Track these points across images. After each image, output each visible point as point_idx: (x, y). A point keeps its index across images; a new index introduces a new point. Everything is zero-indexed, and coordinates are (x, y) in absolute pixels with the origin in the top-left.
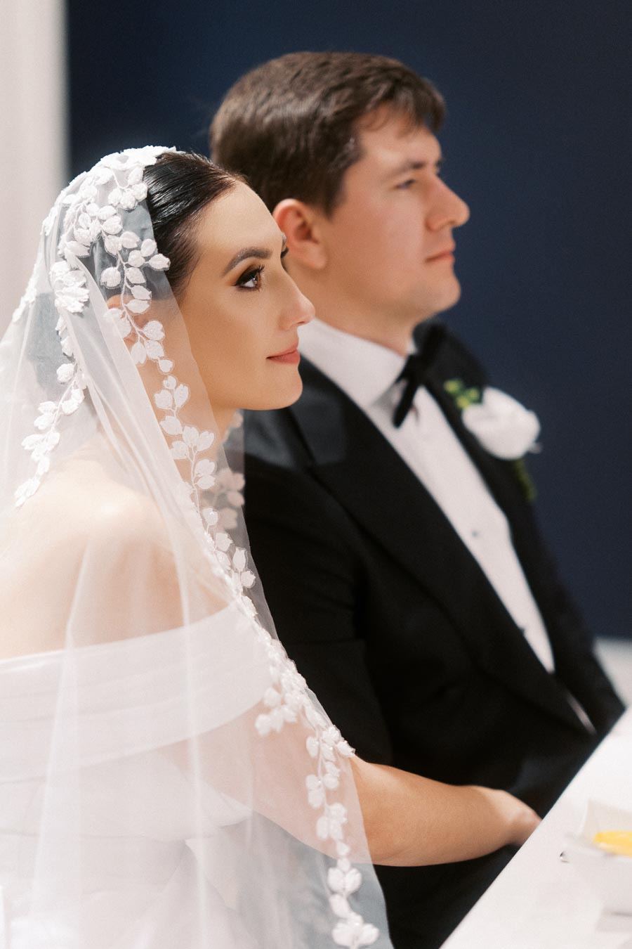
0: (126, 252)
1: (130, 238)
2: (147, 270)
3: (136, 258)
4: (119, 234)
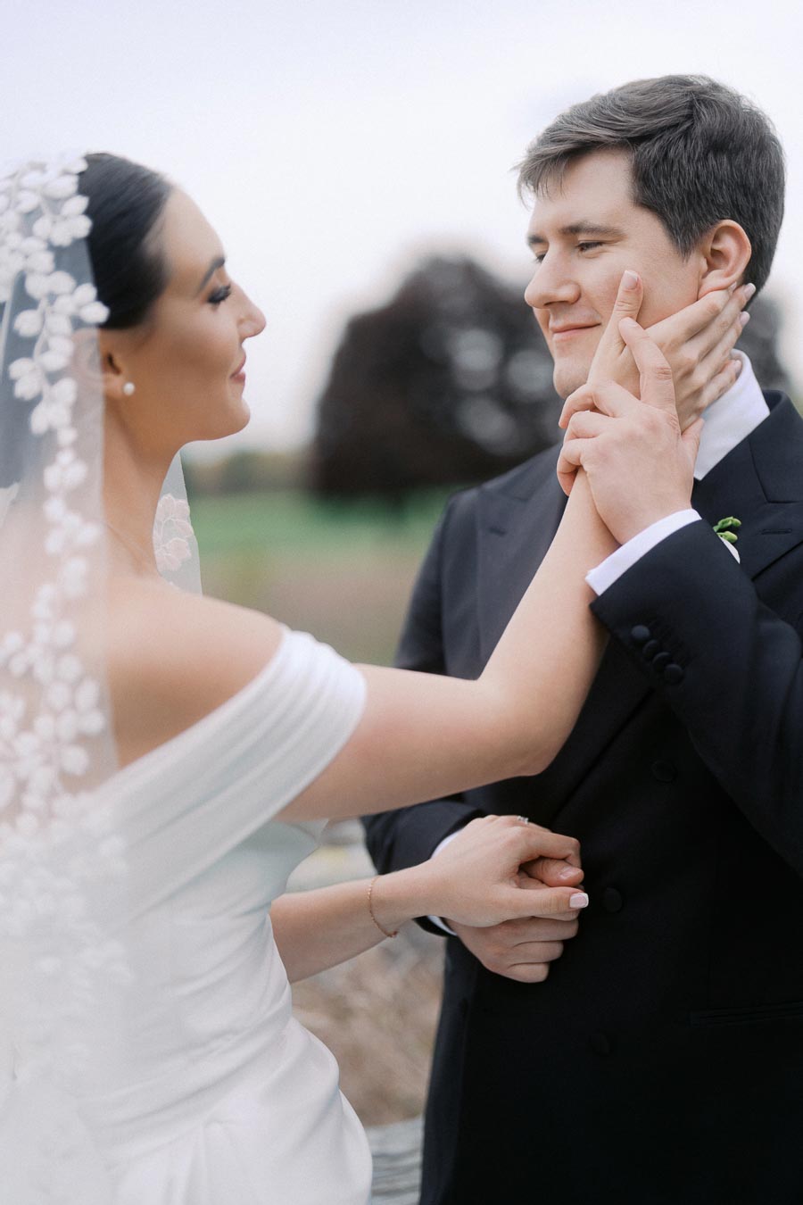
4: (49, 274)
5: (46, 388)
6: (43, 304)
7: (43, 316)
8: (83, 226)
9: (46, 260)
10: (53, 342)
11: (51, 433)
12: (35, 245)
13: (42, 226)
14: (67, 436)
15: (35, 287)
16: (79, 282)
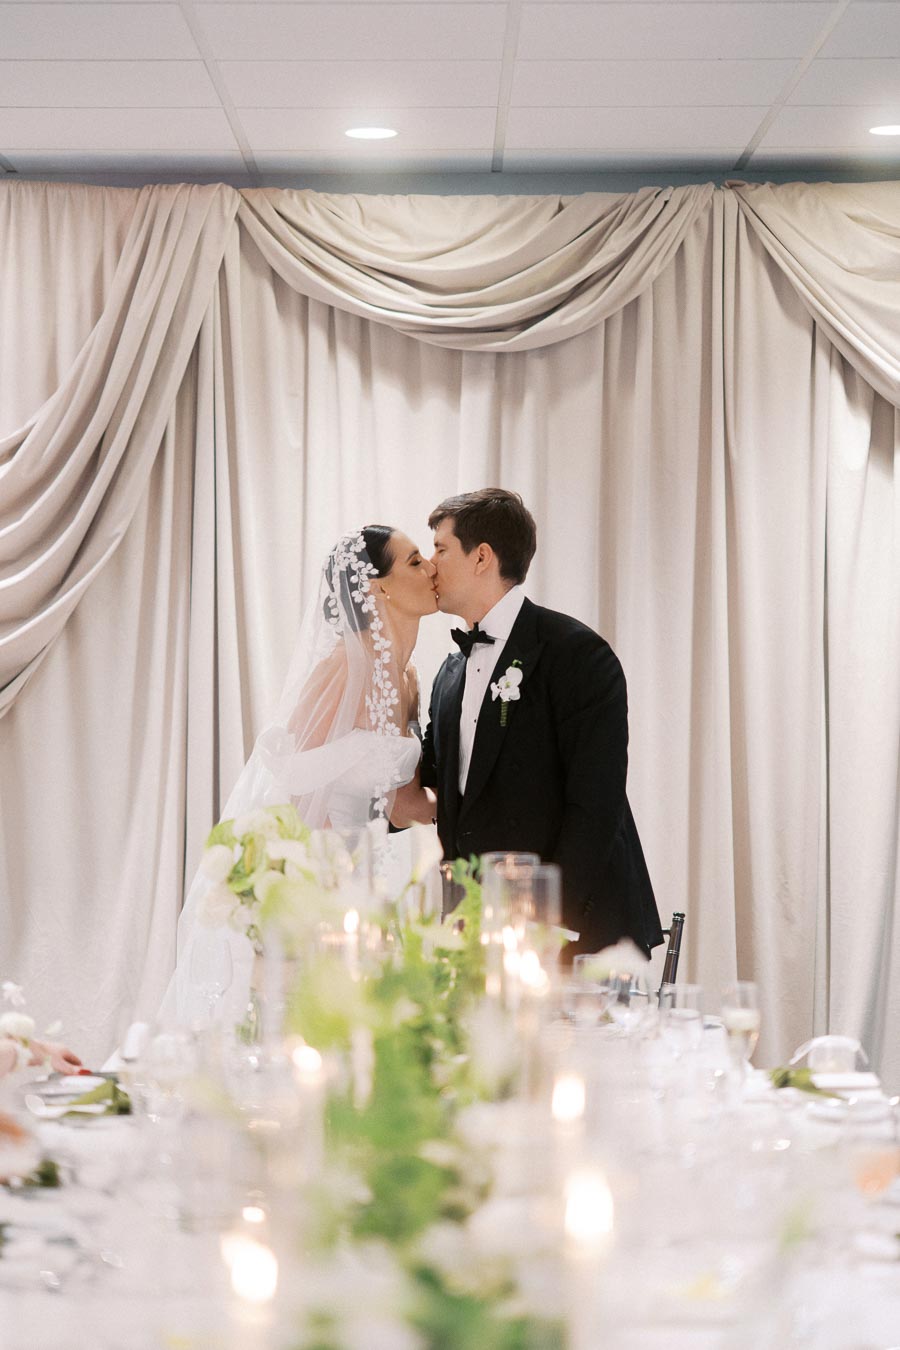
0: (360, 569)
1: (362, 564)
2: (370, 576)
3: (365, 571)
8: (363, 545)
10: (364, 584)
11: (370, 612)
12: (351, 555)
13: (352, 548)
14: (375, 613)
16: (367, 563)
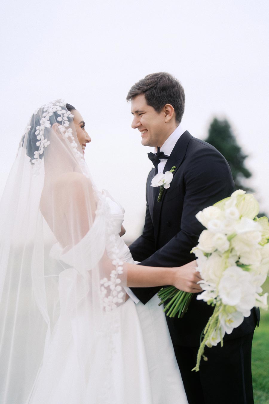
4: (61, 110)
5: (66, 130)
6: (62, 115)
7: (62, 117)
9: (60, 109)
15: (59, 113)
